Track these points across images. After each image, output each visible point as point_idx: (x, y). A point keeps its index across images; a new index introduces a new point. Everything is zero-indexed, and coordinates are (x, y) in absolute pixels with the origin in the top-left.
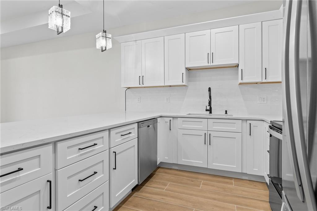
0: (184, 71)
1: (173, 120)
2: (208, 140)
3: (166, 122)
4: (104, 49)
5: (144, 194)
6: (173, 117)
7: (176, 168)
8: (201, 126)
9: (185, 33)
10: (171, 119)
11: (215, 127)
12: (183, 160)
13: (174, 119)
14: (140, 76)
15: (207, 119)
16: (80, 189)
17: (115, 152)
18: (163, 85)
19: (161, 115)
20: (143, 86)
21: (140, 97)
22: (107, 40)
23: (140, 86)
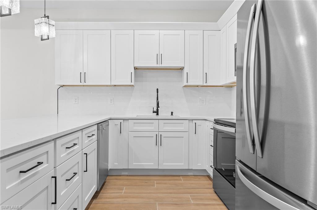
0: (133, 70)
1: (123, 122)
2: (159, 141)
3: (115, 125)
4: (45, 37)
5: (103, 200)
6: (124, 120)
7: (126, 173)
8: (152, 127)
9: (134, 30)
10: (122, 121)
11: (165, 127)
12: (134, 164)
13: (125, 121)
14: (81, 73)
15: (158, 120)
16: (67, 189)
17: (86, 154)
18: (109, 84)
19: (111, 117)
20: (85, 84)
21: (78, 98)
22: (50, 28)
23: (81, 84)
